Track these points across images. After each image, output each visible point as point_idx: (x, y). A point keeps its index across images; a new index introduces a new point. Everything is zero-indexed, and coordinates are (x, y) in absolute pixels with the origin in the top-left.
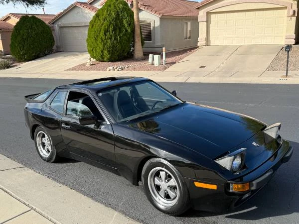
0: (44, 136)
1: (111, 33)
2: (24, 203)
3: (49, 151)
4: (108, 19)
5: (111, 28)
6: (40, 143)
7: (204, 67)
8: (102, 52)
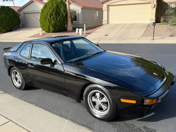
0: (16, 73)
1: (54, 16)
2: (5, 117)
3: (20, 83)
4: (52, 8)
5: (54, 13)
6: (14, 77)
7: (107, 35)
8: (49, 27)
